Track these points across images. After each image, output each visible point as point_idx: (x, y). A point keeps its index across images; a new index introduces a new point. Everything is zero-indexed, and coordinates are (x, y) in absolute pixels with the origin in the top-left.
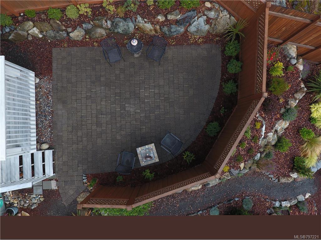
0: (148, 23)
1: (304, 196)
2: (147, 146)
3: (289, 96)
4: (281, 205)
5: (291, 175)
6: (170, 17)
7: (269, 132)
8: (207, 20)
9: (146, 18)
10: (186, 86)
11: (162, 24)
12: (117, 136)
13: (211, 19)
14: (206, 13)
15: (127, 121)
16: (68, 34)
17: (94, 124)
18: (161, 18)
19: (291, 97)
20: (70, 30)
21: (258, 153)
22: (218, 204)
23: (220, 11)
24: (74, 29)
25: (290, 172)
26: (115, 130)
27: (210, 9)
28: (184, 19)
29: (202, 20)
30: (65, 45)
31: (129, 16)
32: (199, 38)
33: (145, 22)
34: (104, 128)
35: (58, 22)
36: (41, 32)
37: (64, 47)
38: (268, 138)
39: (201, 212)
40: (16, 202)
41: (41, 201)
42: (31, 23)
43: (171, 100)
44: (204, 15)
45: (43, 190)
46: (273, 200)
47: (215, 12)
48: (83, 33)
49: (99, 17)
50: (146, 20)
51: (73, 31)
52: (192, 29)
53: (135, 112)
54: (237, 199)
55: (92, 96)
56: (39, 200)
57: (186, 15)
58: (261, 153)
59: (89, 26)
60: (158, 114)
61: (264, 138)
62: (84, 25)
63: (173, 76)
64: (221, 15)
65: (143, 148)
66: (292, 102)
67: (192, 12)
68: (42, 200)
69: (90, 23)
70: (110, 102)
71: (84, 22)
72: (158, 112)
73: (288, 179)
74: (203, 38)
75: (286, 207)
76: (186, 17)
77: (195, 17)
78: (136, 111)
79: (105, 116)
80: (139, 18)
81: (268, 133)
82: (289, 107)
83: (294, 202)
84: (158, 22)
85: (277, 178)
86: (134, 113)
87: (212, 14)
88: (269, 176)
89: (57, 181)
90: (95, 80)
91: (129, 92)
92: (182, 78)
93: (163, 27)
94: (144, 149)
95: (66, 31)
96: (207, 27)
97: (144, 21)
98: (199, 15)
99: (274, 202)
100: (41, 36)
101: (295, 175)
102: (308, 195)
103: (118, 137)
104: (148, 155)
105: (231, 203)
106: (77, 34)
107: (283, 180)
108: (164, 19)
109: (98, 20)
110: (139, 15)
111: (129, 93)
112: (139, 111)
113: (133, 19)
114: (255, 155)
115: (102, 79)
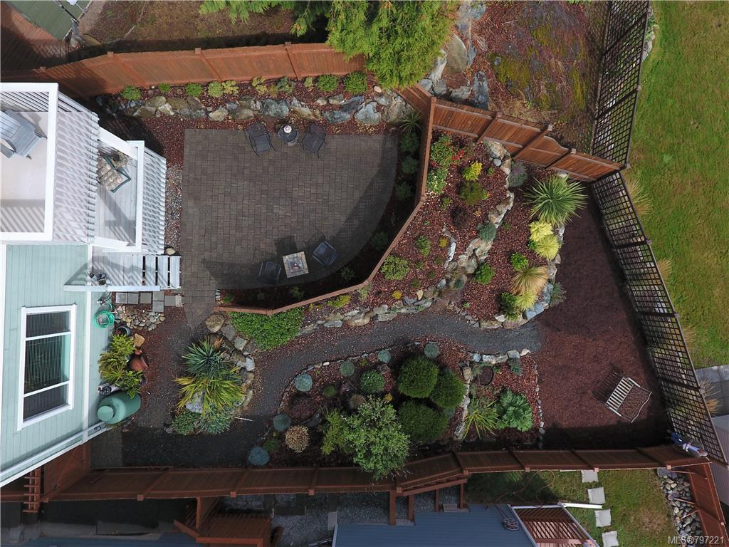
0: (306, 107)
1: (520, 353)
2: (295, 254)
3: (490, 208)
4: (481, 360)
5: (496, 318)
6: (331, 101)
7: (461, 254)
8: (377, 107)
9: (304, 101)
10: (351, 186)
11: (323, 109)
12: (261, 245)
13: (382, 106)
14: (375, 98)
15: (274, 227)
16: (207, 113)
17: (233, 228)
18: (321, 102)
19: (492, 209)
20: (210, 109)
21: (443, 279)
22: (390, 347)
23: (393, 98)
24: (216, 108)
25: (495, 313)
26: (259, 237)
27: (380, 95)
28: (349, 105)
29: (370, 107)
30: (202, 126)
31: (282, 97)
32: (371, 126)
33: (302, 106)
34: (245, 234)
35: (196, 99)
36: (173, 109)
37: (200, 128)
38: (459, 262)
39: (366, 355)
40: (129, 321)
41: (160, 321)
42: (164, 98)
43: (330, 203)
44: (374, 101)
45: (165, 307)
46: (469, 351)
47: (386, 98)
48: (226, 113)
49: (247, 97)
50: (302, 103)
51: (214, 111)
52: (360, 116)
54: (417, 343)
55: (232, 192)
56: (158, 320)
57: (351, 100)
58: (448, 280)
59: (234, 106)
60: (314, 219)
61: (454, 261)
62: (228, 105)
63: (335, 172)
64: (394, 102)
65: (290, 256)
66: (492, 216)
67: (358, 98)
68: (162, 319)
69: (235, 103)
70: (254, 201)
71: (227, 101)
73: (492, 324)
74: (375, 127)
75: (490, 363)
76: (352, 102)
77: (362, 103)
78: (286, 214)
79: (247, 219)
80: (295, 101)
82: (490, 222)
83: (502, 359)
84: (318, 106)
85: (477, 321)
86: (284, 217)
87: (383, 101)
88: (466, 317)
89: (183, 296)
90: (237, 172)
92: (346, 175)
93: (325, 112)
94: (291, 258)
95: (206, 110)
96: (377, 115)
98: (368, 101)
99: (471, 354)
100: (172, 114)
101: (501, 318)
102: (525, 352)
104: (296, 264)
106: (218, 115)
107: (485, 325)
108: (325, 103)
109: (245, 100)
110: (295, 96)
111: (278, 191)
112: (290, 214)
113: (288, 102)
114: (439, 282)
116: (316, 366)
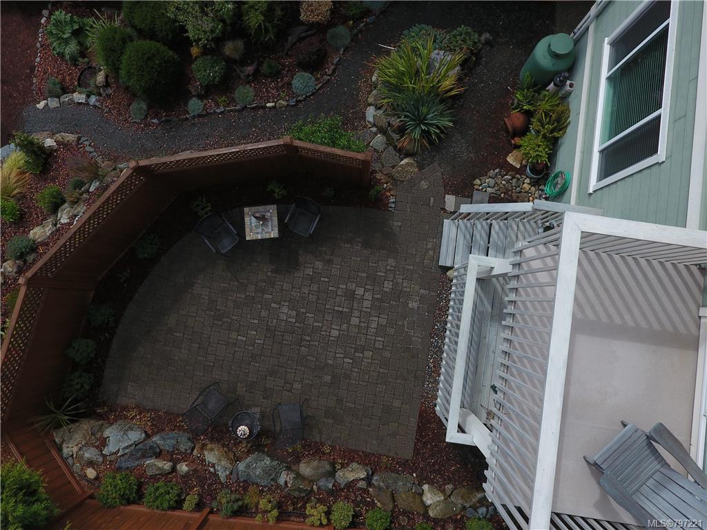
0: (209, 462)
1: (47, 104)
2: (260, 238)
3: (12, 281)
4: (88, 96)
5: (55, 144)
6: (167, 466)
7: (65, 224)
8: (104, 446)
9: (210, 472)
10: (178, 334)
11: (185, 457)
12: (321, 267)
13: (97, 447)
14: (101, 459)
15: (298, 290)
16: (368, 479)
17: (358, 297)
18: (183, 467)
19: (10, 279)
20: (362, 484)
21: (92, 192)
22: (187, 119)
23: (75, 456)
24: (351, 485)
25: (56, 151)
26: (322, 279)
27: (91, 463)
28: (144, 456)
29: (112, 447)
30: (384, 459)
31: (241, 484)
32: (132, 419)
33: (213, 465)
34: (341, 286)
35: (379, 504)
36: (421, 494)
37: (388, 457)
38: (71, 214)
39: (218, 111)
40: (525, 185)
41: (480, 180)
42: (431, 514)
43: (213, 313)
44: (104, 456)
45: (471, 196)
46: (99, 108)
47: (82, 457)
48: (339, 474)
49: (296, 494)
50: (212, 470)
51: (356, 480)
52: (135, 436)
53: (280, 304)
54: (155, 121)
55: (353, 350)
56: (483, 181)
57: (137, 463)
58: (87, 191)
59: (322, 482)
60: (240, 293)
61: (76, 216)
62: (330, 486)
63: (198, 358)
64: (75, 449)
65: (267, 236)
66: (10, 269)
67: (124, 465)
68: (478, 181)
69: (319, 488)
70: (322, 333)
71: (330, 493)
72: (239, 295)
73: (62, 138)
74: (126, 417)
75: (80, 93)
76: (138, 459)
77: (122, 455)
78: (278, 306)
79: (336, 308)
80: (222, 475)
81: (67, 223)
82: (17, 262)
83: (65, 98)
85: (81, 144)
86: (282, 303)
87: (90, 454)
88: (92, 150)
89: (444, 209)
90: (342, 380)
91: (285, 344)
93: (186, 450)
94: (266, 233)
95: (370, 484)
96: (108, 432)
97: (215, 469)
98: (113, 457)
99: (97, 104)
100: (426, 487)
101: (49, 142)
102: (41, 105)
103: (319, 264)
104: (261, 222)
105: (166, 116)
106: (354, 473)
107: (70, 137)
108: (178, 467)
109: (300, 490)
110: (220, 482)
111: (284, 342)
112: (273, 305)
113: (234, 476)
114: (97, 189)
115: (328, 378)
116: (285, 103)
